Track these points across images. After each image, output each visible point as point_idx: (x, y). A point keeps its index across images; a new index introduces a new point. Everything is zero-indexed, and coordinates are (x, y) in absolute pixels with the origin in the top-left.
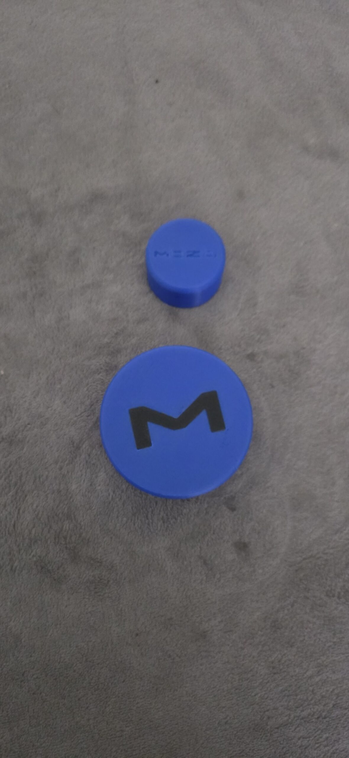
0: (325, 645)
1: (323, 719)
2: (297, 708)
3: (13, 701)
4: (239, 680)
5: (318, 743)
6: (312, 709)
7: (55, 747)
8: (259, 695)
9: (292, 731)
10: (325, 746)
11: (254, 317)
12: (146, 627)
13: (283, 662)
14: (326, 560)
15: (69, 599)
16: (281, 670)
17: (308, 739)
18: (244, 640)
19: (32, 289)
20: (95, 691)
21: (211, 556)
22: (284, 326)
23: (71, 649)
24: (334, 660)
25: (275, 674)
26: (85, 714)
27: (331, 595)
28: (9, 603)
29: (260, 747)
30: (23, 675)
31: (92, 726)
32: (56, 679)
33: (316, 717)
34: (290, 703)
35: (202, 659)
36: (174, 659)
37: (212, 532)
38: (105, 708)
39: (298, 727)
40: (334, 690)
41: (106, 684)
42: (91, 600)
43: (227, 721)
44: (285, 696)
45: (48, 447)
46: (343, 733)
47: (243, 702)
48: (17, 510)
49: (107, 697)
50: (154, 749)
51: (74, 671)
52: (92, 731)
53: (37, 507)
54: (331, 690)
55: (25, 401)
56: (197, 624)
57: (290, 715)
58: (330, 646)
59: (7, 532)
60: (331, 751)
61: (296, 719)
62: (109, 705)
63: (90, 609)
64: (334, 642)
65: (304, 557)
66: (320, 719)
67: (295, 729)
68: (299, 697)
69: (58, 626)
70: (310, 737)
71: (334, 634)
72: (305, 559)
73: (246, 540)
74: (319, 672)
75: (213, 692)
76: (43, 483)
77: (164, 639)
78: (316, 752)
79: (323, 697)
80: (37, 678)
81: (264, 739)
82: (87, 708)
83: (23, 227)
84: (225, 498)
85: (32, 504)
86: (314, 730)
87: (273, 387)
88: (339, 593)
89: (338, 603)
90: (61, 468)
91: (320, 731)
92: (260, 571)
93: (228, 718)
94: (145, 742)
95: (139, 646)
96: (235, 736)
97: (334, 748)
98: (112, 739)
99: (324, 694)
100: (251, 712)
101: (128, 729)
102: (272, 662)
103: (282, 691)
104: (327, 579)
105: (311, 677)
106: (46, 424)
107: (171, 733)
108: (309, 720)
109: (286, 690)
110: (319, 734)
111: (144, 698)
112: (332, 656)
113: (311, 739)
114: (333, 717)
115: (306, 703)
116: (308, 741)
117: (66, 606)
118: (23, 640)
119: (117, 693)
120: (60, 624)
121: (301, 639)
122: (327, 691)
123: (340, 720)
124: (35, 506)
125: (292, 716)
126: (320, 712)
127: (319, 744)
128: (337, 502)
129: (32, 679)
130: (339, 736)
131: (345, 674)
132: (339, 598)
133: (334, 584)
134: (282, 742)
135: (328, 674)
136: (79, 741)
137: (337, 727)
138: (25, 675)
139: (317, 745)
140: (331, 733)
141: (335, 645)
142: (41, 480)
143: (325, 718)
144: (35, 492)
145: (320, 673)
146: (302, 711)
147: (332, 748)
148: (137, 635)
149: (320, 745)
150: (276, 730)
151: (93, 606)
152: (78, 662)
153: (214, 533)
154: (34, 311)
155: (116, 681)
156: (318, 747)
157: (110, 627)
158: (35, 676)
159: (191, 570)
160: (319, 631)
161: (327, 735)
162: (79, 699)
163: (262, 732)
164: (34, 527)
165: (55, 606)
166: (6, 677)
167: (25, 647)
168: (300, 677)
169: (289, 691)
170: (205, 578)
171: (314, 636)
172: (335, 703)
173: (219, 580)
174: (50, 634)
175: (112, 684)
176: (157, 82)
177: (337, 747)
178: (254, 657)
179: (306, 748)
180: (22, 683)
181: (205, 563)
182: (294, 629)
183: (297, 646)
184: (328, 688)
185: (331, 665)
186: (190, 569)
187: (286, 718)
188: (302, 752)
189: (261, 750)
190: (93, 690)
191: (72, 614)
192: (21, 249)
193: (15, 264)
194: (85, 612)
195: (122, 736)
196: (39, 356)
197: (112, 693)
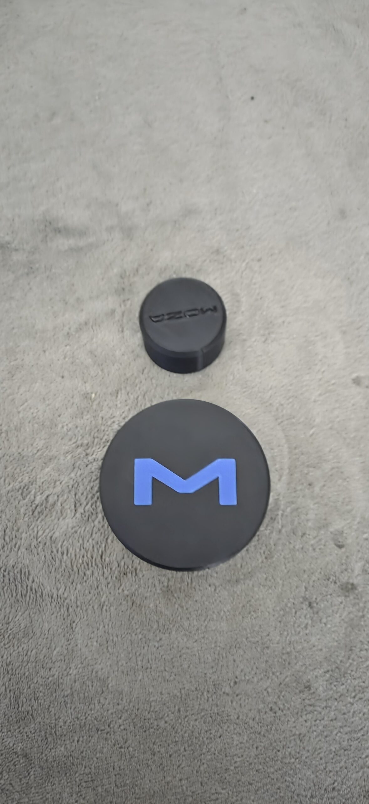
3: (98, 756)
4: (348, 740)
12: (245, 675)
18: (353, 694)
19: (120, 306)
21: (316, 599)
23: (162, 696)
26: (177, 774)
28: (95, 643)
30: (109, 726)
31: (184, 788)
32: (145, 731)
35: (306, 715)
36: (275, 713)
37: (318, 571)
41: (201, 739)
43: (335, 788)
47: (352, 765)
48: (105, 540)
49: (201, 755)
51: (166, 722)
52: (184, 793)
55: (114, 422)
56: (301, 674)
59: (94, 563)
69: (149, 670)
73: (355, 582)
75: (319, 754)
77: (265, 690)
80: (124, 729)
82: (179, 766)
83: (112, 240)
84: (331, 533)
95: (237, 696)
100: (361, 777)
101: (224, 791)
117: (158, 648)
118: (110, 685)
119: (213, 750)
129: (120, 730)
138: (112, 726)
148: (235, 683)
152: (170, 713)
153: (320, 573)
155: (211, 736)
158: (122, 727)
159: (295, 613)
162: (170, 756)
165: (146, 648)
166: (91, 727)
167: (112, 692)
170: (310, 622)
173: (326, 625)
174: (139, 679)
175: (207, 739)
176: (252, 98)
178: (364, 714)
180: (108, 735)
181: (310, 605)
186: (293, 611)
190: (186, 745)
191: (163, 657)
192: (110, 264)
193: (103, 279)
194: (178, 656)
195: (217, 799)
196: (128, 375)
197: (207, 750)
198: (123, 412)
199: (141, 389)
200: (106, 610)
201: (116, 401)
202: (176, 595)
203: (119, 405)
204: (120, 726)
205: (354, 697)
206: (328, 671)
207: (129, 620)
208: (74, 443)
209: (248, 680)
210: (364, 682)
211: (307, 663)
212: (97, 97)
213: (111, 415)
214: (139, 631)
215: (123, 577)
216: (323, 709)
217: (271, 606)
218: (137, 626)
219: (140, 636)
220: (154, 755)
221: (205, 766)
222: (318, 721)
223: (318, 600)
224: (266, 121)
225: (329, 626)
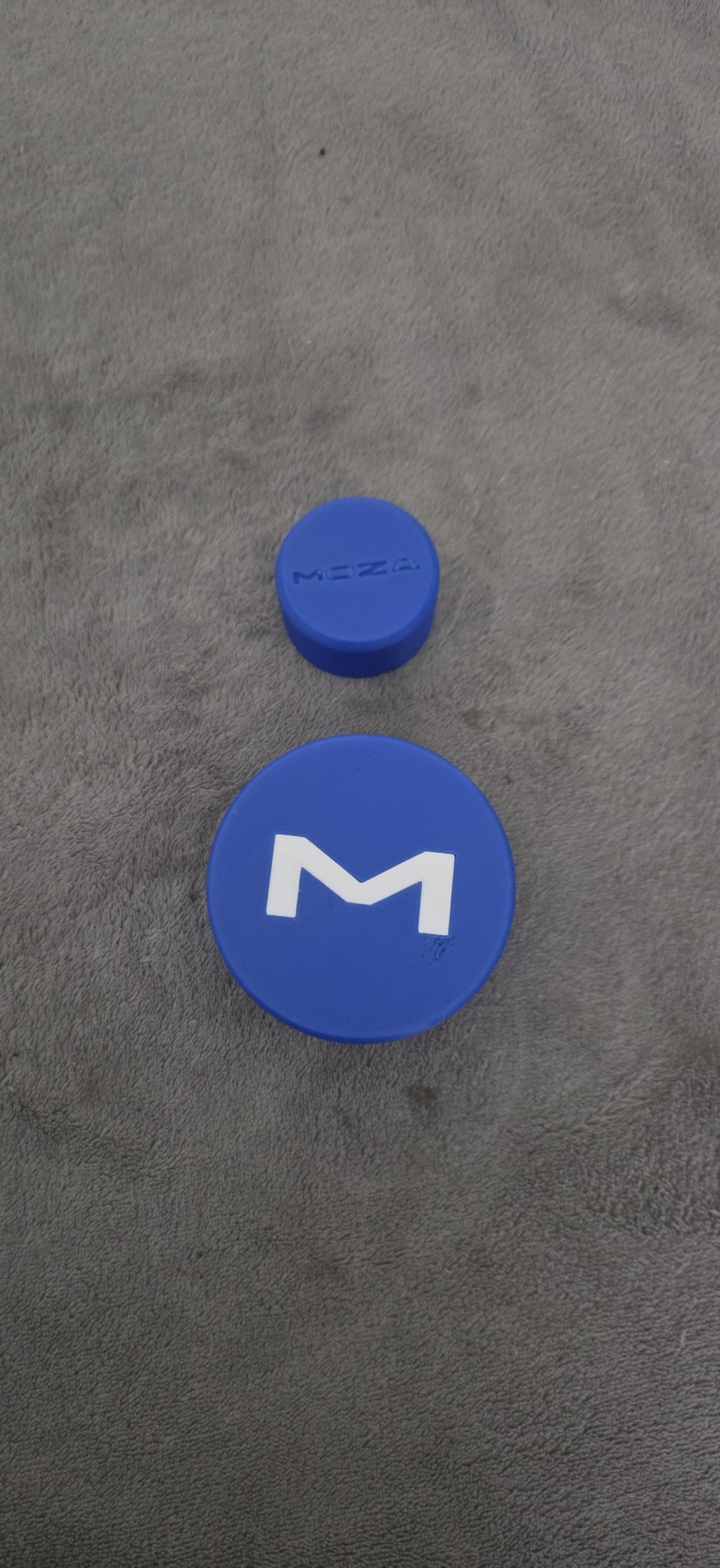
0: (577, 1307)
1: (562, 1454)
2: (512, 1427)
4: (398, 1361)
5: (548, 1503)
6: (542, 1434)
7: (22, 1462)
8: (436, 1394)
9: (498, 1474)
10: (562, 1511)
11: (483, 637)
12: (218, 1241)
13: (488, 1333)
14: (593, 1136)
15: (70, 1174)
16: (483, 1349)
17: (529, 1493)
18: (414, 1283)
19: (41, 556)
20: (109, 1359)
21: (358, 1111)
22: (544, 659)
23: (68, 1271)
24: (593, 1339)
25: (470, 1355)
26: (87, 1403)
27: (597, 1207)
29: (431, 1498)
31: (98, 1428)
32: (33, 1329)
33: (550, 1450)
34: (498, 1417)
35: (325, 1314)
36: (270, 1309)
37: (365, 1062)
38: (127, 1395)
39: (510, 1466)
40: (588, 1398)
41: (132, 1347)
42: (114, 1178)
43: (368, 1442)
44: (487, 1401)
45: (53, 872)
46: (602, 1488)
47: (402, 1405)
49: (131, 1374)
50: (217, 1484)
51: (71, 1317)
52: (97, 1439)
53: (22, 988)
54: (584, 1398)
55: (14, 780)
56: (321, 1243)
57: (495, 1440)
58: (585, 1310)
60: (575, 1522)
61: (507, 1449)
62: (134, 1389)
63: (109, 1198)
64: (597, 1303)
65: (547, 1126)
66: (557, 1455)
67: (505, 1470)
68: (515, 1405)
69: (45, 1226)
70: (532, 1489)
71: (598, 1287)
72: (549, 1131)
73: (433, 1085)
74: (561, 1359)
75: (344, 1380)
76: (38, 941)
77: (253, 1269)
78: (543, 1519)
79: (564, 1410)
81: (441, 1484)
82: (91, 1391)
83: (33, 431)
85: (13, 982)
86: (544, 1475)
87: (509, 781)
88: (614, 1205)
89: (609, 1226)
90: (74, 915)
91: (554, 1479)
92: (457, 1148)
93: (371, 1435)
94: (200, 1469)
95: (201, 1277)
96: (382, 1474)
97: (581, 1516)
98: (137, 1457)
99: (568, 1404)
100: (418, 1427)
101: (167, 1439)
102: (468, 1333)
103: (483, 1391)
104: (590, 1176)
105: (543, 1369)
106: (50, 827)
107: (254, 1455)
108: (535, 1455)
109: (492, 1390)
110: (553, 1486)
111: (205, 1380)
112: (590, 1330)
113: (535, 1493)
114: (584, 1453)
115: (530, 1420)
116: (529, 1497)
117: (64, 1188)
119: (152, 1365)
120: (49, 1223)
121: (530, 1290)
122: (576, 1399)
123: (597, 1462)
124: (17, 986)
125: (499, 1444)
126: (557, 1440)
127: (551, 1505)
128: (623, 1021)
130: (593, 1493)
131: (614, 1369)
132: (612, 1214)
133: (604, 1187)
134: (475, 1494)
135: (578, 1364)
136: (71, 1456)
137: (589, 1474)
139: (547, 1507)
140: (577, 1486)
141: (598, 1308)
142: (34, 935)
143: (567, 1453)
144: (20, 958)
145: (564, 1361)
146: (522, 1435)
147: (577, 1515)
148: (200, 1255)
149: (555, 1507)
150: (464, 1469)
151: (118, 1191)
152: (79, 1300)
153: (368, 1065)
154: (43, 601)
155: (151, 1342)
156: (549, 1511)
157: (149, 1236)
159: (318, 1134)
160: (566, 1278)
161: (569, 1488)
162: (77, 1373)
163: (436, 1469)
164: (14, 1027)
165: (42, 1186)
168: (522, 1367)
169: (497, 1392)
170: (343, 1152)
171: (557, 1286)
172: (589, 1425)
173: (372, 1157)
174: (27, 1240)
175: (143, 1347)
176: (323, 152)
177: (588, 1516)
178: (430, 1319)
179: (525, 1510)
181: (346, 1121)
182: (517, 1268)
183: (520, 1304)
184: (577, 1394)
185: (585, 1348)
186: (314, 1131)
187: (486, 1447)
188: (514, 1519)
189: (431, 1505)
190: (105, 1356)
191: (74, 1204)
192: (27, 476)
193: (12, 506)
194: (101, 1202)
195: (155, 1452)
196: (46, 691)
197: (143, 1366)
199: (68, 719)
201: (21, 741)
202: (103, 1098)
203: (25, 749)
205: (416, 1288)
206: (372, 1241)
207: (15, 1136)
209: (223, 1251)
210: (435, 1263)
211: (334, 1225)
212: (22, 149)
213: (10, 766)
214: (31, 1155)
215: (11, 1060)
216: (357, 1305)
217: (273, 1121)
218: (30, 1148)
219: (34, 1166)
220: (48, 1370)
221: (137, 1393)
222: (346, 1326)
223: (362, 1114)
224: (346, 200)
225: (378, 1161)
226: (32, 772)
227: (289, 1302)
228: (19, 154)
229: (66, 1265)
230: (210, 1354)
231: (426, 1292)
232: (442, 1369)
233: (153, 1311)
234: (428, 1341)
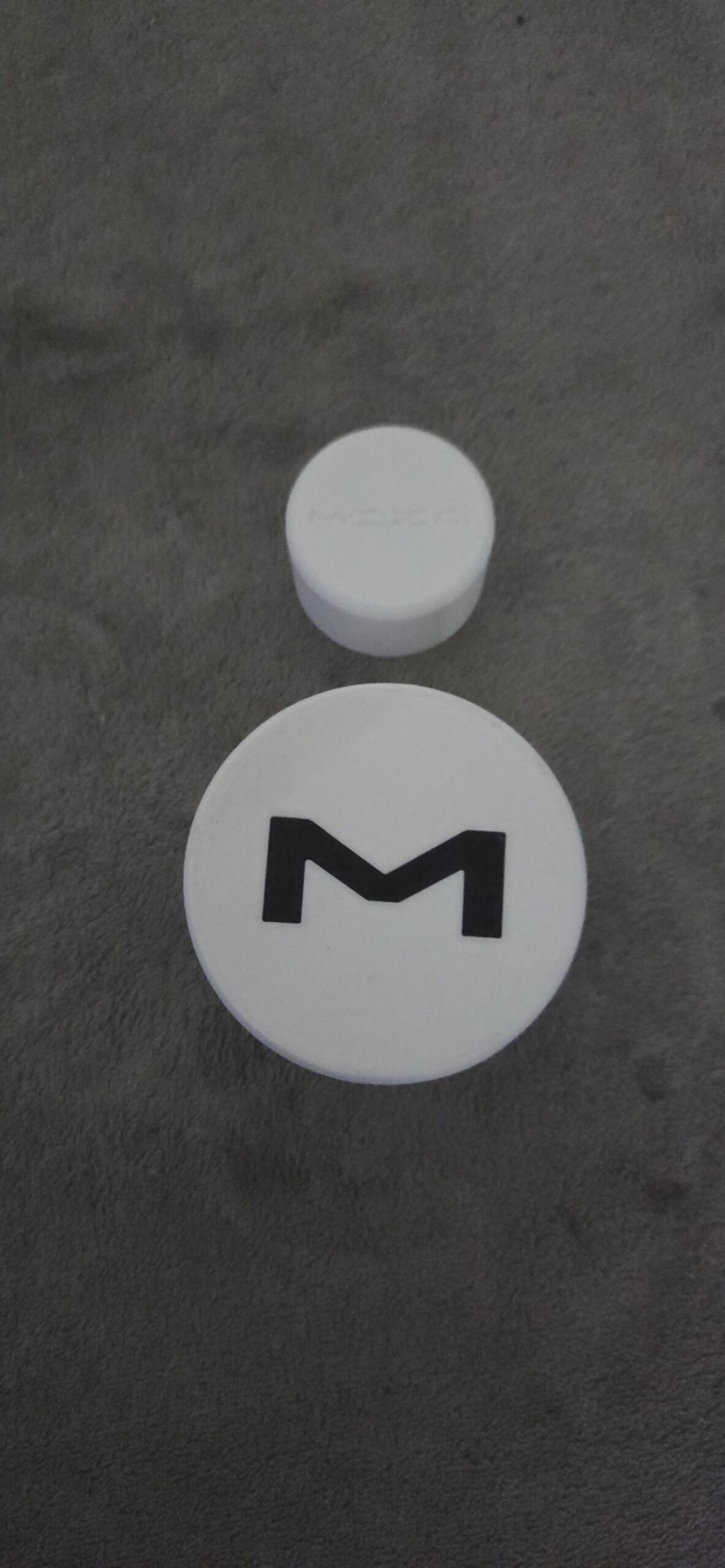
198: (170, 761)
200: (104, 1210)
201: (157, 735)
203: (163, 745)
204: (123, 1465)
205: (662, 1441)
207: (155, 1233)
208: (54, 828)
209: (417, 1386)
211: (557, 1358)
214: (175, 1259)
216: (587, 1462)
218: (173, 1249)
219: (178, 1272)
220: (196, 1533)
222: (573, 1489)
223: (592, 1215)
224: (550, 76)
225: (613, 1276)
226: (172, 775)
227: (501, 1454)
228: (149, 28)
229: (218, 1399)
230: (401, 1519)
231: (676, 1446)
232: (697, 1545)
233: (328, 1461)
234: (679, 1509)
